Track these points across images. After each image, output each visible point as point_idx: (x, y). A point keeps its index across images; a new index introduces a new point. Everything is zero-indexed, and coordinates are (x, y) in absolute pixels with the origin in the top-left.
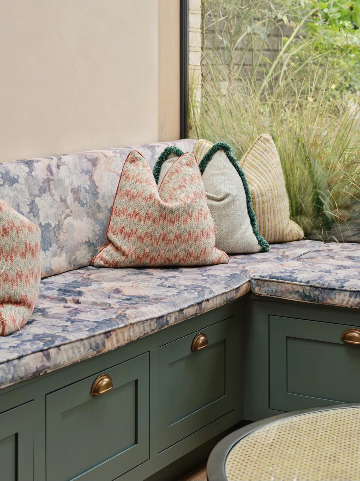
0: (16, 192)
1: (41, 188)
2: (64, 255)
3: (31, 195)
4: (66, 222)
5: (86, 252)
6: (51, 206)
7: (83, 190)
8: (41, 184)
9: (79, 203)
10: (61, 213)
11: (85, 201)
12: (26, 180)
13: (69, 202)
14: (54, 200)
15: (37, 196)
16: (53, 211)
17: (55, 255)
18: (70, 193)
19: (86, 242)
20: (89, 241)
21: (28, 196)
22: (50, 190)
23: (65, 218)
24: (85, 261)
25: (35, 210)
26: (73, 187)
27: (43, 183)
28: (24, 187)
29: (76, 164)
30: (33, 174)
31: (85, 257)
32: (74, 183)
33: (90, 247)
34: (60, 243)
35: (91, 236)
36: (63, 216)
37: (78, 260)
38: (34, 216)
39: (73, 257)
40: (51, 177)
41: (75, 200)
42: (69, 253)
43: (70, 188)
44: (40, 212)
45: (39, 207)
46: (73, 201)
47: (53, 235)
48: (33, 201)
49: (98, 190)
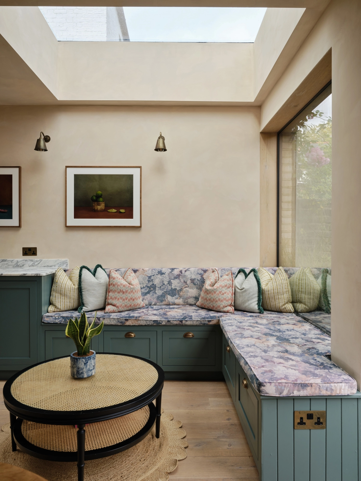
0: (163, 277)
1: (175, 277)
2: (181, 299)
3: (169, 279)
4: (185, 289)
5: (193, 300)
6: (178, 283)
7: (196, 280)
8: (175, 276)
9: (193, 284)
10: (183, 286)
11: (196, 284)
12: (169, 274)
13: (188, 283)
14: (180, 281)
15: (172, 279)
16: (179, 285)
17: (177, 298)
18: (189, 280)
19: (194, 297)
20: (196, 297)
21: (168, 279)
22: (179, 278)
23: (185, 288)
24: (193, 303)
25: (170, 283)
26: (191, 278)
27: (176, 276)
28: (167, 276)
29: (195, 271)
30: (173, 272)
31: (193, 302)
32: (192, 277)
33: (196, 299)
34: (180, 295)
35: (197, 295)
36: (184, 287)
37: (189, 302)
38: (170, 285)
39: (186, 301)
40: (181, 274)
41: (191, 282)
42: (184, 299)
43: (190, 278)
44: (172, 285)
45: (172, 283)
46: (190, 283)
47: (177, 292)
48: (170, 281)
49: (205, 281)
